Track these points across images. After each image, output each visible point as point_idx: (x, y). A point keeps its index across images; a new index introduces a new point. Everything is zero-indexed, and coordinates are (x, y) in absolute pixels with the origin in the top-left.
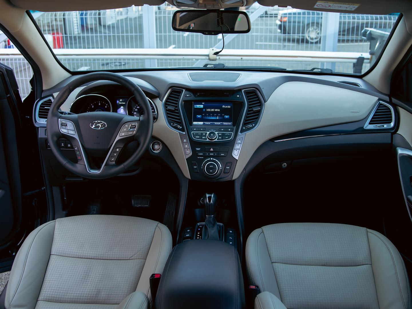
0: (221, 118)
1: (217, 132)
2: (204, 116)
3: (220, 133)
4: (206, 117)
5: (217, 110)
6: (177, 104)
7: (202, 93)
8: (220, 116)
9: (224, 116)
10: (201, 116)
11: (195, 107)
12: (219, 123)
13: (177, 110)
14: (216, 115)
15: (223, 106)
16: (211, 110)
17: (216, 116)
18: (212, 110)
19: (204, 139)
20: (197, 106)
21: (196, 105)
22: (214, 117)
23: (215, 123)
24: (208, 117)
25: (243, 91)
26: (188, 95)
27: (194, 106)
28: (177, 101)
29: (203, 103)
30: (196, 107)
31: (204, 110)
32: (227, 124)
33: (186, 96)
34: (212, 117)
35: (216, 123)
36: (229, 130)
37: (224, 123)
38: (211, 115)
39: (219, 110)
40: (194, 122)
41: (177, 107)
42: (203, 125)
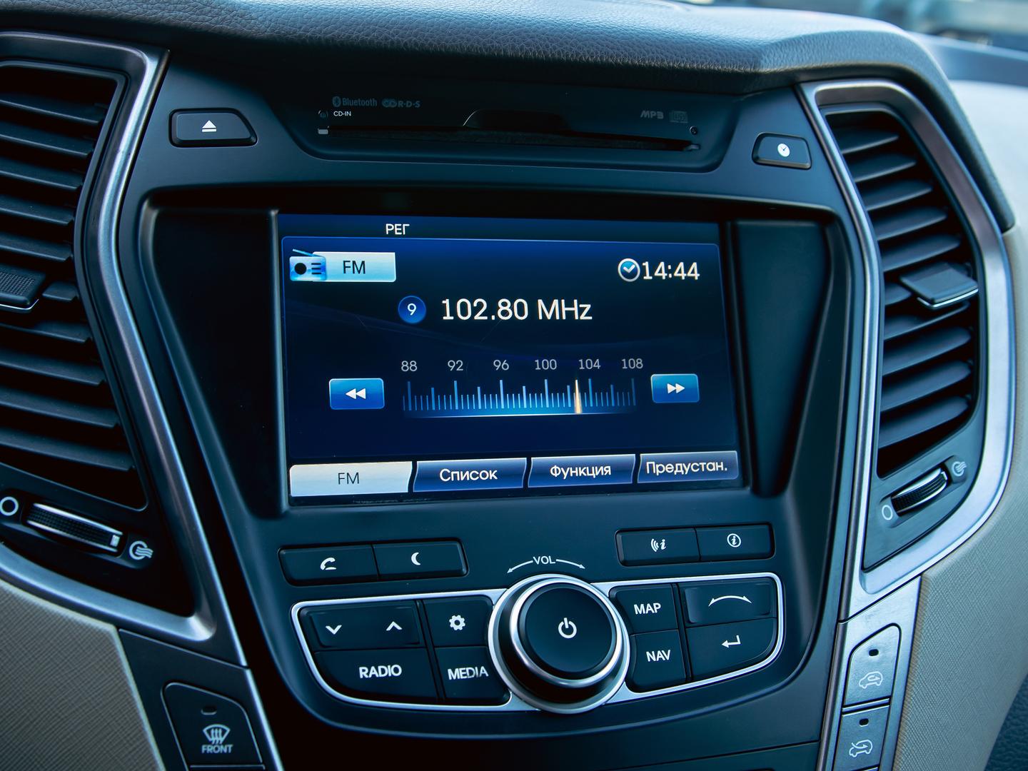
0: (611, 403)
1: (606, 586)
2: (421, 383)
3: (646, 595)
4: (445, 391)
5: (556, 310)
6: (61, 236)
7: (389, 103)
8: (598, 383)
9: (644, 376)
10: (378, 383)
11: (301, 269)
12: (597, 466)
13: (72, 314)
14: (550, 364)
15: (628, 265)
16: (492, 309)
17: (560, 386)
18: (508, 309)
19: (472, 691)
20: (320, 269)
21: (310, 250)
22: (535, 390)
23: (555, 471)
24: (467, 390)
25: (812, 93)
26: (209, 127)
27: (285, 266)
28: (66, 201)
29: (396, 228)
30: (308, 277)
31: (412, 309)
32: (682, 469)
33: (180, 134)
34: (512, 390)
35: (560, 467)
36: (734, 541)
37: (658, 464)
38: (501, 365)
39: (582, 312)
40: (296, 470)
41: (61, 273)
42: (410, 496)
